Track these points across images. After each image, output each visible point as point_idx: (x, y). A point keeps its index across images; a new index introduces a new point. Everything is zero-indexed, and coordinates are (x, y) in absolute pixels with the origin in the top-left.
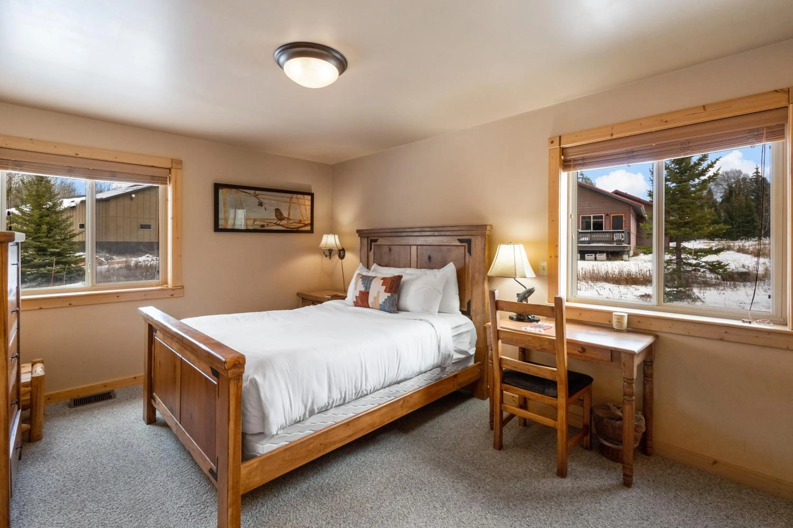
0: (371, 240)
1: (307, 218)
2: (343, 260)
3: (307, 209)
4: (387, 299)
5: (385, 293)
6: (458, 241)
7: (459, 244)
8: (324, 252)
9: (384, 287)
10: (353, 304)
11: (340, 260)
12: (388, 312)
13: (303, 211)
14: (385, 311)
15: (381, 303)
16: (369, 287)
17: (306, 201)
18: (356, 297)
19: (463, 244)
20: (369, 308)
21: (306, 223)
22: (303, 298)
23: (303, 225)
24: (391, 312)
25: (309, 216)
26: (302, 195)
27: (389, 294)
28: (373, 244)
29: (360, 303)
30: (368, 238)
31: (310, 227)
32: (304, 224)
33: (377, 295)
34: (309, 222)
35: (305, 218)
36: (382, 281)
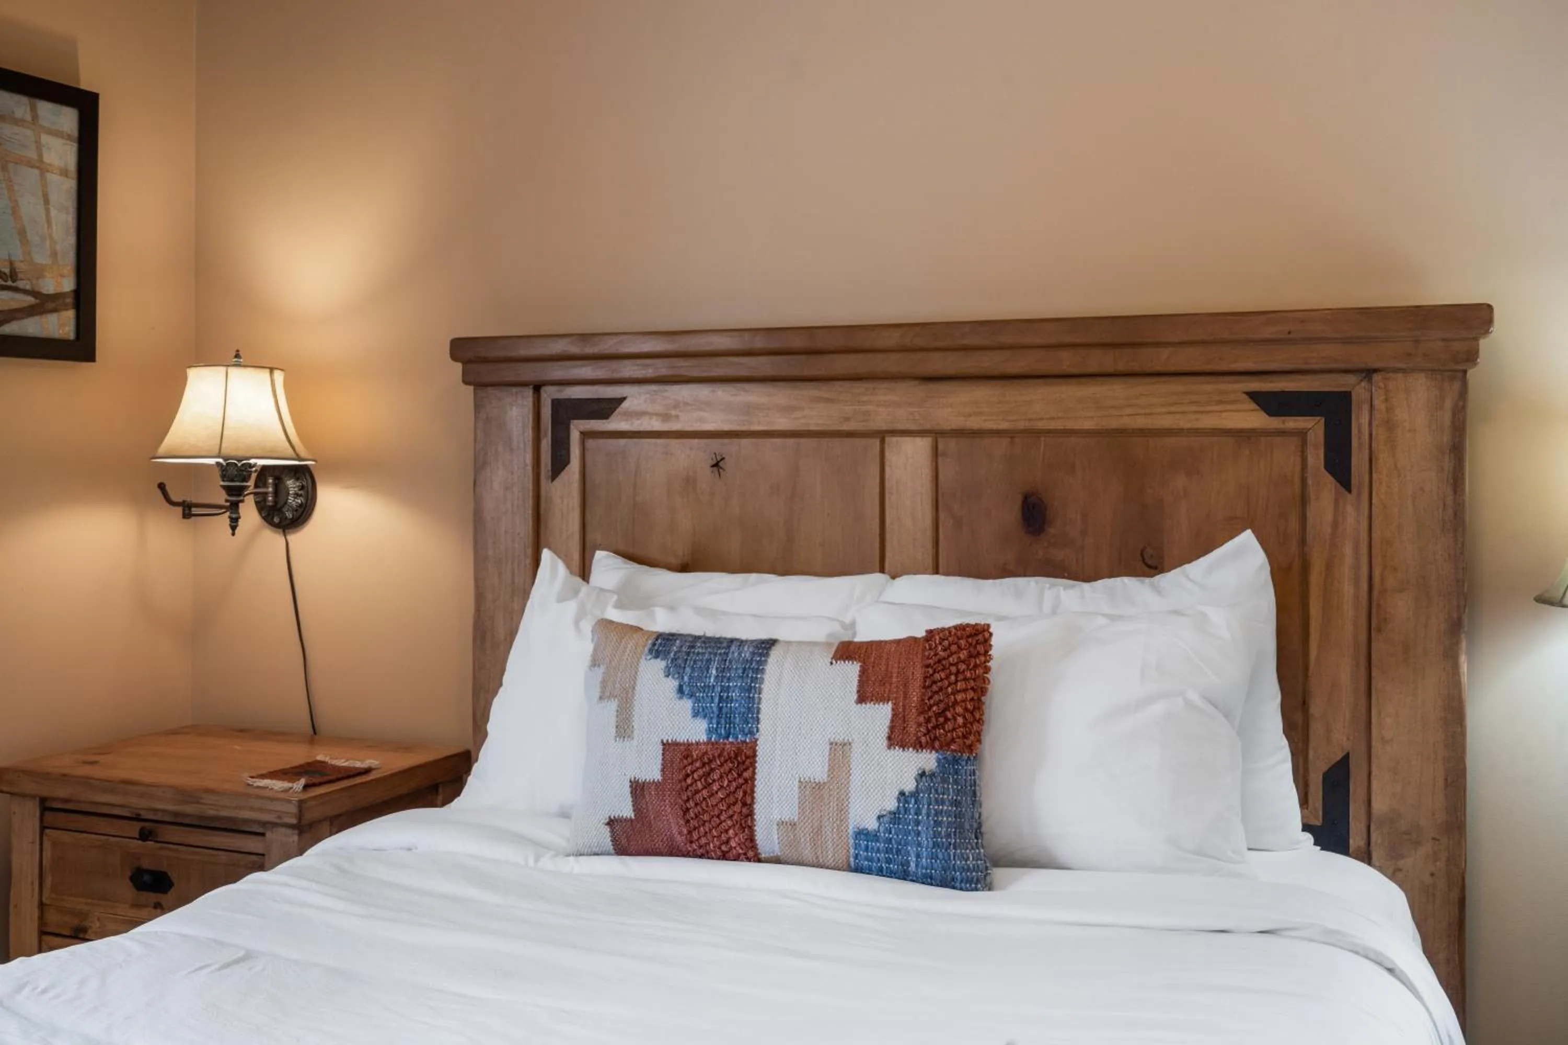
0: (556, 404)
1: (54, 254)
2: (295, 538)
3: (53, 198)
4: (915, 794)
5: (897, 752)
6: (1253, 406)
7: (1256, 419)
8: (162, 487)
9: (882, 713)
10: (605, 837)
11: (273, 540)
12: (928, 880)
13: (30, 206)
14: (904, 876)
15: (871, 824)
16: (752, 714)
17: (45, 138)
18: (638, 789)
19: (1293, 423)
20: (759, 861)
21: (49, 286)
22: (45, 806)
23: (30, 300)
24: (947, 882)
25: (66, 242)
26: (24, 100)
27: (928, 760)
28: (577, 427)
29: (674, 827)
30: (537, 388)
31: (69, 315)
32: (34, 293)
33: (831, 769)
34: (68, 285)
35: (41, 258)
36: (852, 670)
